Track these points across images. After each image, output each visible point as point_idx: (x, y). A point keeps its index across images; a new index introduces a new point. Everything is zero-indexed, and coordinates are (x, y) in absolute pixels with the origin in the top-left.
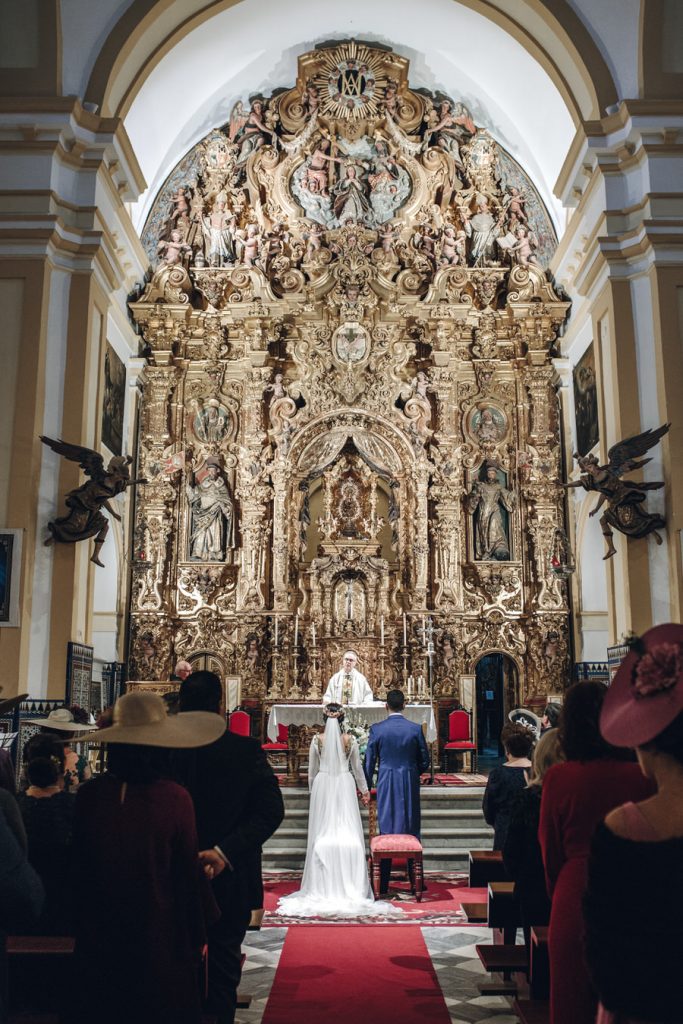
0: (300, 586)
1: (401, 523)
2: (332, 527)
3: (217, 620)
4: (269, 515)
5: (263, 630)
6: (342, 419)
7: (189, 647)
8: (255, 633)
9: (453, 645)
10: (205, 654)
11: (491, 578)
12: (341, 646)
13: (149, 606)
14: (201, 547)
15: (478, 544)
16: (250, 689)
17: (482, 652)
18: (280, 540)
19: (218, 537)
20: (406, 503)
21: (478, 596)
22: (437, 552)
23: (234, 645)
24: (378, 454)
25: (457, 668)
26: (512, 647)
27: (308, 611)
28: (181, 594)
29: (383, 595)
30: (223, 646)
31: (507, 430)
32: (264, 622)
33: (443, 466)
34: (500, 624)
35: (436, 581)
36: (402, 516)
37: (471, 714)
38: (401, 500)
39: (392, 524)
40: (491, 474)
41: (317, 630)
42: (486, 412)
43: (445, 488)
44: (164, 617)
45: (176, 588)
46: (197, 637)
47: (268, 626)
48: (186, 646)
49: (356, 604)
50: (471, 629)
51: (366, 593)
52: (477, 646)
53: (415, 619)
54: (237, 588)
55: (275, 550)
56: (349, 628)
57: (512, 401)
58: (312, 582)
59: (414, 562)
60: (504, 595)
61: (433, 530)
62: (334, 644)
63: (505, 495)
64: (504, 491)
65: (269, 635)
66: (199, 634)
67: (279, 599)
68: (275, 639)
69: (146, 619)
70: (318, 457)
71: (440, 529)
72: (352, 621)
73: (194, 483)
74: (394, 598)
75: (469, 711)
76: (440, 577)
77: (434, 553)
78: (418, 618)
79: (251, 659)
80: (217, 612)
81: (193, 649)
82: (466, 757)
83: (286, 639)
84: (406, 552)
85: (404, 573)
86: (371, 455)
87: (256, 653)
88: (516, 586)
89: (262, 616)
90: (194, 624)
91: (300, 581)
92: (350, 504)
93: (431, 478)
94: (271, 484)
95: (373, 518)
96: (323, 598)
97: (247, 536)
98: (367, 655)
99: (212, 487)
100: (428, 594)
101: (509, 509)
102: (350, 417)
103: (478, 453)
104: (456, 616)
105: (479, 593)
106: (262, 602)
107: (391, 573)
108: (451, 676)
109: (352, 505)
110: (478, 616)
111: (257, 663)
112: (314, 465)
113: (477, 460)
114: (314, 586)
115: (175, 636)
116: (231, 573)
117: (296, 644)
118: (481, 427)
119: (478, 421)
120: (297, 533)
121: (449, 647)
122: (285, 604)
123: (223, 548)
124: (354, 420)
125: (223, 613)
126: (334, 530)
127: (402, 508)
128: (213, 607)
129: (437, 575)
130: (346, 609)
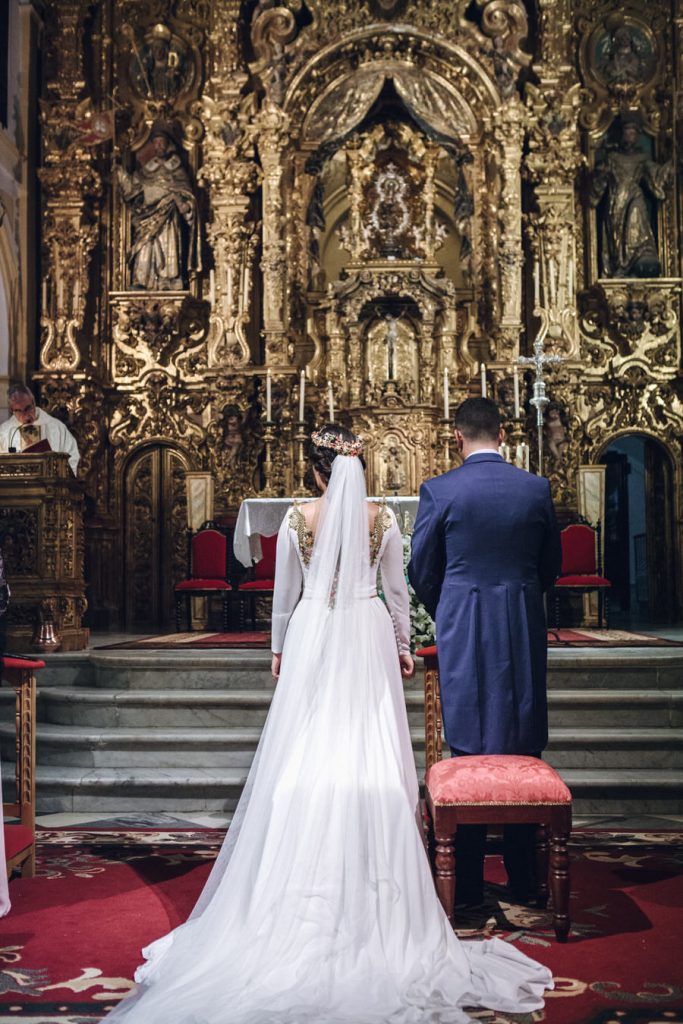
0: (309, 330)
1: (476, 222)
2: (362, 240)
3: (176, 390)
4: (254, 213)
5: (250, 400)
6: (376, 48)
7: (133, 434)
8: (237, 406)
9: (567, 420)
10: (160, 446)
11: (629, 307)
12: (377, 421)
13: (58, 364)
14: (145, 269)
15: (606, 257)
16: (231, 498)
17: (611, 434)
18: (272, 250)
19: (172, 252)
20: (484, 190)
21: (604, 344)
22: (537, 265)
23: (205, 430)
24: (436, 109)
25: (570, 459)
26: (661, 426)
27: (323, 372)
28: (119, 351)
29: (447, 340)
30: (189, 432)
31: (656, 62)
32: (250, 387)
33: (549, 118)
34: (642, 387)
35: (537, 312)
36: (478, 211)
37: (599, 529)
38: (476, 185)
39: (461, 226)
40: (630, 133)
41: (338, 400)
42: (620, 32)
43: (550, 155)
44: (84, 382)
45: (111, 341)
46: (146, 417)
47: (257, 393)
48: (129, 432)
49: (401, 360)
50: (591, 399)
51: (418, 341)
52: (603, 425)
53: (499, 378)
54: (209, 338)
55: (265, 267)
56: (390, 392)
57: (665, 15)
58: (328, 324)
59: (500, 285)
60: (647, 342)
61: (531, 229)
62: (365, 418)
63: (653, 171)
64: (650, 164)
65: (258, 408)
66: (149, 413)
67: (273, 348)
68: (267, 414)
69: (55, 385)
70: (336, 118)
71: (543, 227)
72: (396, 384)
73: (134, 167)
74: (465, 348)
75: (594, 524)
76: (542, 305)
77: (533, 267)
78: (505, 373)
79: (230, 448)
80: (176, 379)
81: (138, 438)
82: (590, 600)
83: (286, 414)
84: (484, 271)
85: (482, 302)
86: (424, 109)
87: (238, 439)
88: (668, 325)
89: (245, 377)
90: (139, 397)
91: (309, 322)
92: (390, 206)
93: (527, 138)
94: (257, 159)
95: (428, 226)
96: (347, 350)
97: (221, 247)
98: (420, 436)
99: (162, 171)
100: (521, 335)
101: (660, 194)
102: (388, 42)
103: (605, 106)
104: (570, 371)
105: (607, 339)
106: (246, 352)
107: (460, 307)
108: (561, 471)
109: (394, 209)
110: (605, 375)
111: (242, 456)
112: (330, 131)
113: (605, 115)
114: (334, 331)
115: (111, 418)
116: (197, 312)
117: (301, 419)
118: (611, 57)
119: (606, 49)
120: (303, 244)
121: (558, 423)
122: (283, 357)
123: (183, 273)
124: (395, 48)
125: (188, 379)
126: (366, 246)
127: (477, 197)
128: (171, 370)
129: (537, 301)
130: (386, 367)
